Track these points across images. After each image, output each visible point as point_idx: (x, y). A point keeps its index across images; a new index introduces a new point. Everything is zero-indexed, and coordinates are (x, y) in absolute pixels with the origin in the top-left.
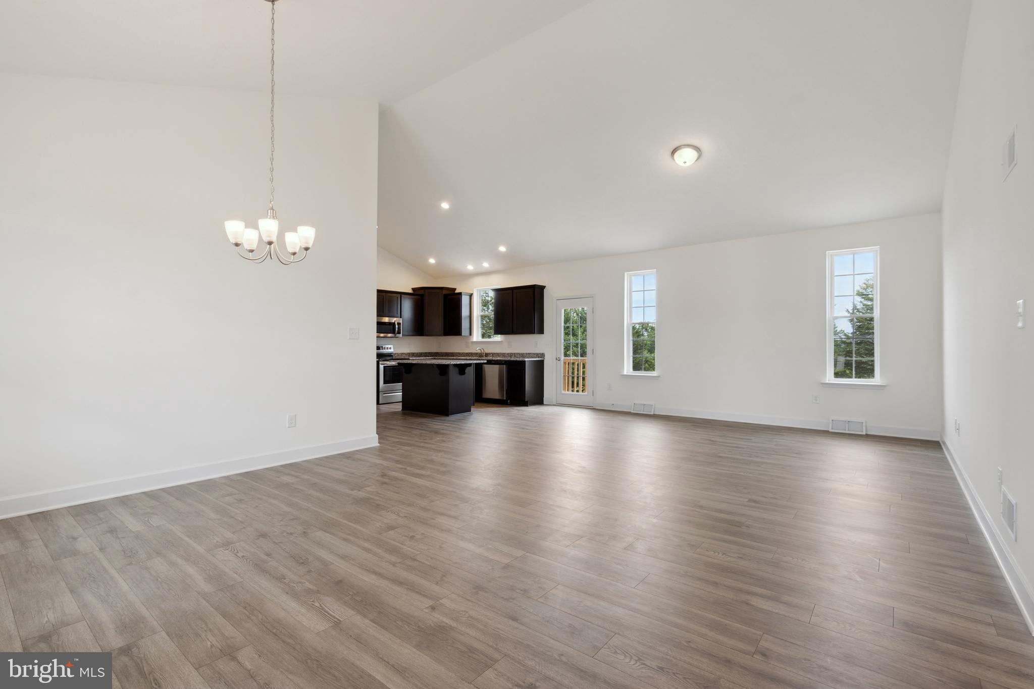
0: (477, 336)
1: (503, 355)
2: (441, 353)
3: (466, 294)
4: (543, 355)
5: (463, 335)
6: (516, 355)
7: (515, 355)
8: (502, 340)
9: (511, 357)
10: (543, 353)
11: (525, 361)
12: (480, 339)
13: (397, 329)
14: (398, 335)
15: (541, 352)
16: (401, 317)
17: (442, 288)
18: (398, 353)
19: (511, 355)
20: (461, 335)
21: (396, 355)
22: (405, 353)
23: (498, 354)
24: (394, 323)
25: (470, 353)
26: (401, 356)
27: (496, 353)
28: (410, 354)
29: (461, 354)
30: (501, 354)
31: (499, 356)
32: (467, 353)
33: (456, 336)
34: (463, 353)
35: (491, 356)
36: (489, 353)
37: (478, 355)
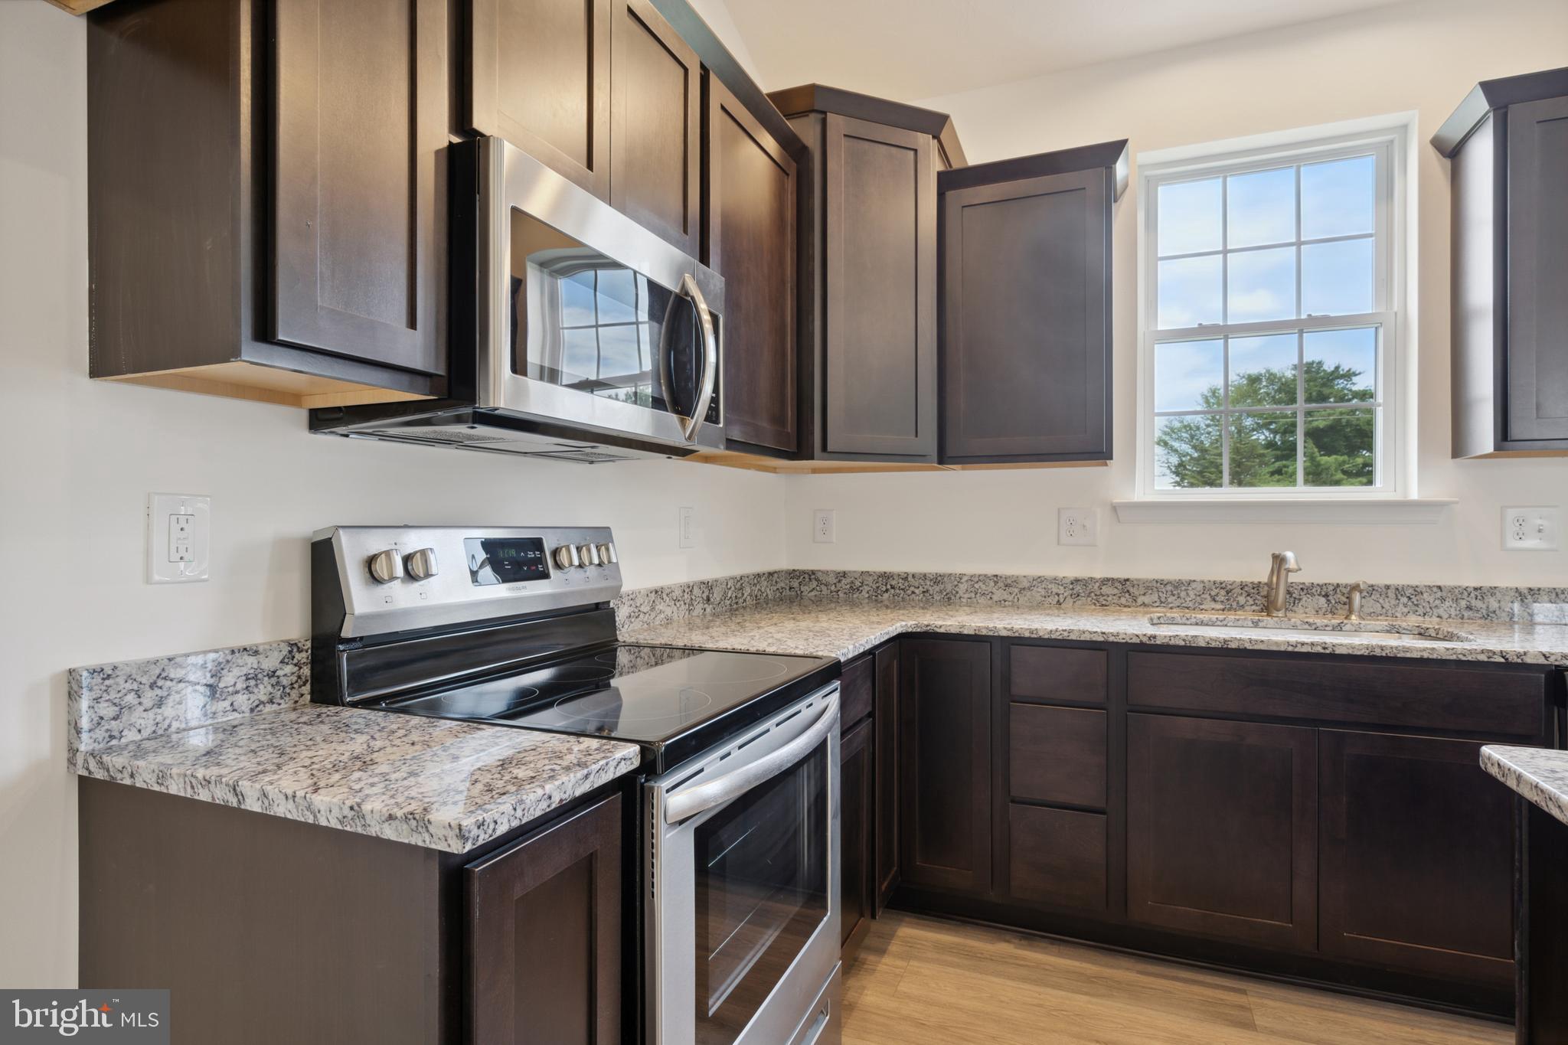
1: (1467, 602)
20: (1105, 455)
25: (1108, 580)
26: (653, 615)
27: (1388, 587)
28: (696, 591)
29: (1026, 584)
30: (1443, 599)
31: (1421, 611)
32: (1077, 581)
33: (963, 469)
34: (1040, 580)
35: (1351, 611)
36: (1307, 589)
37: (1191, 593)
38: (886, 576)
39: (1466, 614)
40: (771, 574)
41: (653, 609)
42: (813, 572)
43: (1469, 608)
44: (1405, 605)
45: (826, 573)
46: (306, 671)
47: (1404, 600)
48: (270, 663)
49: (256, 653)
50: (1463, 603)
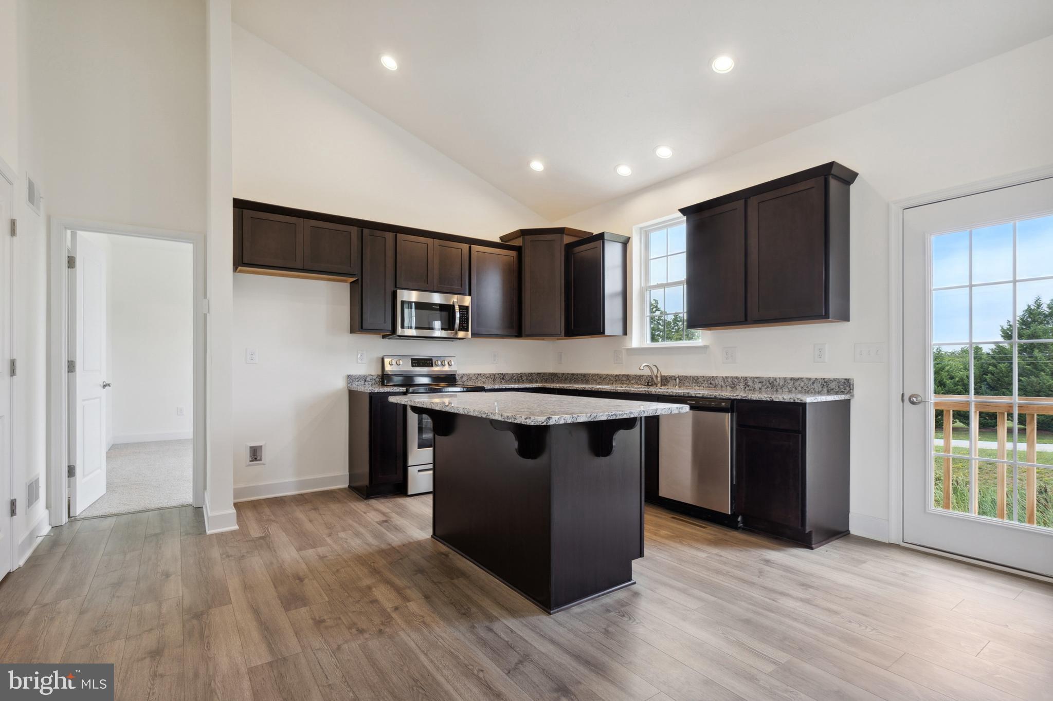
0: (639, 337)
1: (710, 381)
2: (563, 374)
3: (615, 239)
4: (846, 385)
5: (607, 332)
6: (750, 383)
7: (746, 382)
8: (708, 345)
9: (733, 387)
10: (848, 380)
11: (803, 405)
12: (648, 343)
13: (457, 321)
14: (461, 334)
15: (841, 375)
16: (470, 294)
17: (561, 231)
18: (468, 375)
19: (734, 382)
20: (603, 333)
21: (465, 378)
22: (484, 375)
23: (696, 380)
24: (453, 306)
25: (624, 375)
26: (477, 381)
27: (691, 376)
28: (496, 375)
29: (604, 377)
30: (704, 381)
31: (699, 385)
32: (616, 376)
33: (592, 337)
34: (608, 375)
35: (676, 385)
36: (671, 377)
37: (643, 379)
38: (573, 374)
39: (710, 386)
40: (538, 373)
41: (477, 379)
42: (556, 374)
43: (711, 384)
44: (695, 383)
45: (559, 374)
46: (381, 380)
47: (695, 381)
48: (374, 378)
49: (372, 375)
50: (709, 382)
